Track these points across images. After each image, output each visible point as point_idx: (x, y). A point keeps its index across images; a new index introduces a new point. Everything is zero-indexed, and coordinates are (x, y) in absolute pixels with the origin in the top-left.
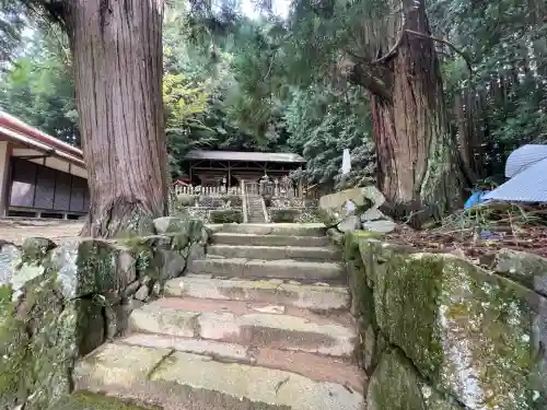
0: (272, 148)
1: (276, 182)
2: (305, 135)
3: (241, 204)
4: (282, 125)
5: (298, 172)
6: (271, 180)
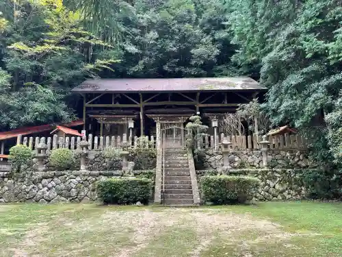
0: (208, 69)
1: (215, 124)
2: (263, 42)
3: (154, 165)
4: (222, 34)
5: (252, 107)
6: (206, 121)
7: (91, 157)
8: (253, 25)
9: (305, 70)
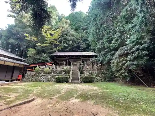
1: (85, 63)
3: (70, 73)
5: (94, 59)
6: (83, 62)
7: (55, 71)
8: (94, 40)
9: (105, 50)
